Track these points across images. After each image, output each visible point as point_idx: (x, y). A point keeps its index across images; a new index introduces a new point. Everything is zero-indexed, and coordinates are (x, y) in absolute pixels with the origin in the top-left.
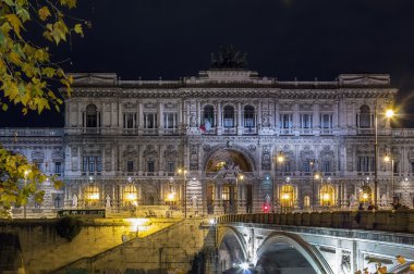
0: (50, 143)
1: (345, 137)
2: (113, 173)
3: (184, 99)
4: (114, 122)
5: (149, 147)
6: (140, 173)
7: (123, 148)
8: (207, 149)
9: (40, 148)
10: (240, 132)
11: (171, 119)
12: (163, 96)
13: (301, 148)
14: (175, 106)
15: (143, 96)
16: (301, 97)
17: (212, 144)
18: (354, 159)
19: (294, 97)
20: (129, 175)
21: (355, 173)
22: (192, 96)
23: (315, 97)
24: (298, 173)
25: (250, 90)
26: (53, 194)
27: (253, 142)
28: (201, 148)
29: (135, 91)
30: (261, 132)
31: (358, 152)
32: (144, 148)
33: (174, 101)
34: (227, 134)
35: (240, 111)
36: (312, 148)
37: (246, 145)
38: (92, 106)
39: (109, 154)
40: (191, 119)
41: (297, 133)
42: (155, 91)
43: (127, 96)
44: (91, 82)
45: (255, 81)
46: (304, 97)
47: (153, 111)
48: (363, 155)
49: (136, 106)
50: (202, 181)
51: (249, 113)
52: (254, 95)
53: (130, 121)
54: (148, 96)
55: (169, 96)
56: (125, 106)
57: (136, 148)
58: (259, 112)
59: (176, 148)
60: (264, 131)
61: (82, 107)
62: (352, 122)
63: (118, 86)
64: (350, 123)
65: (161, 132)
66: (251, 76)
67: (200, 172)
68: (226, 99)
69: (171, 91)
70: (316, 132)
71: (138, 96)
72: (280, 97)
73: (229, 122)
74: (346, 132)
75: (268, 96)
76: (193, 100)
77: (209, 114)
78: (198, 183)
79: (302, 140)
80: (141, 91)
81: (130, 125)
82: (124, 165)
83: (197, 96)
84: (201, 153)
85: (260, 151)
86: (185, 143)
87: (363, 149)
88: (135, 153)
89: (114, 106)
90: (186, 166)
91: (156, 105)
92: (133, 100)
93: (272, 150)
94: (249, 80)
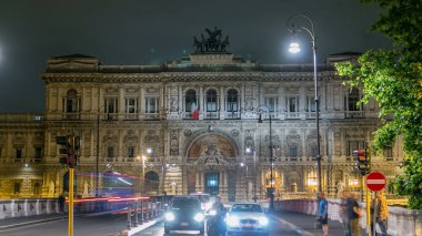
0: (31, 128)
1: (332, 121)
2: (93, 159)
3: (166, 83)
4: (94, 107)
5: (129, 132)
6: (120, 159)
7: (103, 134)
8: (188, 134)
9: (21, 133)
10: (222, 116)
11: (153, 104)
12: (145, 81)
13: (287, 132)
14: (157, 90)
15: (124, 81)
16: (285, 80)
17: (193, 129)
18: (342, 143)
19: (279, 80)
20: (108, 161)
21: (343, 158)
22: (173, 80)
23: (300, 80)
24: (283, 158)
25: (232, 74)
26: (32, 180)
27: (236, 126)
28: (182, 133)
29: (115, 76)
30: (243, 116)
31: (347, 136)
32: (125, 133)
33: (156, 85)
34: (209, 119)
35: (222, 95)
36: (299, 132)
37: (228, 130)
38: (72, 92)
39: (88, 140)
40: (172, 103)
41: (282, 117)
42: (136, 76)
43: (108, 81)
44: (72, 68)
45: (238, 65)
46: (290, 80)
47: (135, 96)
48: (352, 139)
49: (117, 90)
50: (182, 167)
51: (233, 98)
52: (235, 79)
53: (111, 107)
54: (129, 81)
55: (150, 81)
56: (107, 90)
57: (116, 133)
58: (242, 95)
59: (158, 133)
60: (247, 115)
61: (63, 91)
62: (339, 104)
63: (99, 71)
64: (337, 106)
65: (141, 117)
66: (234, 59)
67: (180, 158)
68: (207, 83)
69: (151, 76)
70: (302, 116)
71: (119, 81)
72: (264, 80)
73: (212, 107)
74: (332, 116)
75: (250, 79)
76: (174, 84)
77: (191, 98)
78: (178, 169)
79: (287, 123)
80: (121, 76)
81: (111, 110)
82: (103, 150)
83: (178, 80)
84: (182, 138)
85: (243, 136)
86: (165, 128)
87: (352, 133)
88: (116, 139)
89: (94, 91)
90: (167, 152)
91: (138, 90)
92: (114, 85)
93: (255, 135)
94: (232, 63)
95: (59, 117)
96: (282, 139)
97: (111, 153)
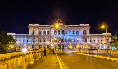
0: (26, 37)
2: (37, 42)
5: (44, 38)
6: (42, 42)
7: (39, 38)
9: (24, 38)
10: (61, 35)
11: (48, 32)
13: (73, 38)
14: (49, 30)
15: (43, 28)
18: (83, 40)
19: (71, 28)
20: (40, 43)
21: (83, 42)
23: (75, 28)
25: (63, 27)
27: (64, 36)
29: (42, 27)
32: (43, 38)
33: (49, 29)
34: (59, 35)
35: (61, 31)
36: (75, 38)
37: (62, 37)
38: (34, 30)
39: (36, 39)
40: (52, 32)
41: (72, 35)
42: (45, 27)
43: (40, 28)
44: (34, 26)
46: (73, 28)
47: (45, 31)
51: (63, 31)
53: (41, 33)
55: (48, 28)
56: (40, 30)
58: (65, 31)
59: (49, 38)
60: (66, 34)
61: (32, 30)
62: (82, 33)
63: (39, 26)
65: (46, 35)
69: (48, 27)
70: (76, 35)
72: (69, 28)
74: (81, 35)
75: (66, 28)
76: (52, 29)
77: (55, 31)
78: (53, 44)
82: (39, 41)
85: (65, 38)
86: (51, 37)
87: (84, 38)
88: (41, 39)
89: (38, 30)
90: (51, 41)
91: (46, 30)
92: (41, 29)
93: (67, 38)
94: (63, 25)
95: (31, 35)
97: (41, 41)
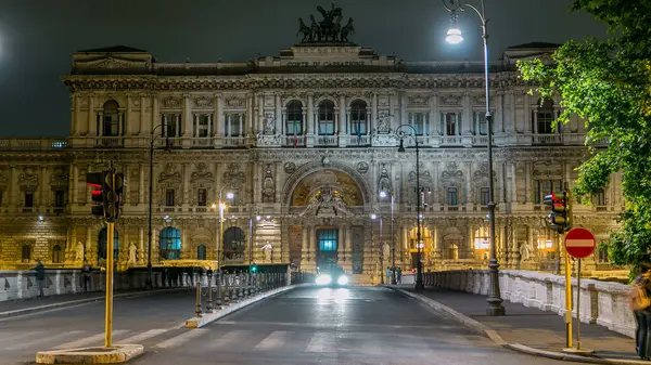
0: (48, 160)
1: (512, 149)
2: (143, 208)
3: (255, 90)
4: (146, 128)
5: (200, 167)
6: (185, 207)
7: (158, 170)
8: (290, 170)
9: (34, 168)
10: (343, 142)
11: (236, 123)
12: (223, 87)
13: (443, 167)
14: (242, 102)
15: (191, 87)
16: (440, 85)
17: (298, 162)
18: (529, 184)
19: (431, 86)
20: (166, 210)
21: (530, 206)
22: (267, 86)
23: (464, 86)
24: (437, 207)
25: (358, 77)
26: (50, 241)
27: (364, 157)
28: (280, 169)
29: (178, 79)
30: (375, 142)
31: (535, 173)
32: (192, 168)
33: (241, 94)
34: (324, 145)
35: (343, 110)
36: (461, 167)
37: (352, 163)
38: (112, 104)
39: (136, 178)
40: (265, 121)
41: (434, 142)
42: (209, 79)
43: (166, 87)
44: (111, 67)
45: (367, 62)
46: (447, 86)
47: (208, 110)
48: (543, 177)
49: (180, 102)
50: (281, 221)
51: (359, 113)
52: (362, 84)
53: (172, 128)
54: (199, 88)
55: (231, 87)
56: (164, 102)
57: (179, 168)
58: (373, 110)
59: (243, 168)
60: (381, 140)
61: (97, 104)
62: (524, 125)
63: (153, 72)
64: (520, 128)
65: (218, 143)
66: (361, 53)
67: (278, 206)
68: (322, 91)
69: (233, 79)
70: (467, 142)
71: (183, 87)
72: (407, 86)
73: (328, 127)
74: (513, 141)
75: (387, 85)
76: (268, 93)
77: (295, 113)
78: (274, 223)
79: (443, 153)
80: (186, 79)
81: (171, 133)
82: (160, 195)
83: (275, 86)
84: (281, 176)
85: (374, 172)
86: (255, 160)
87: (542, 168)
88: (179, 176)
89: (145, 103)
90: (258, 197)
91: (213, 101)
92: (176, 94)
93: (394, 171)
94: (359, 60)
95: (91, 143)
96: (435, 176)
97: (171, 199)
